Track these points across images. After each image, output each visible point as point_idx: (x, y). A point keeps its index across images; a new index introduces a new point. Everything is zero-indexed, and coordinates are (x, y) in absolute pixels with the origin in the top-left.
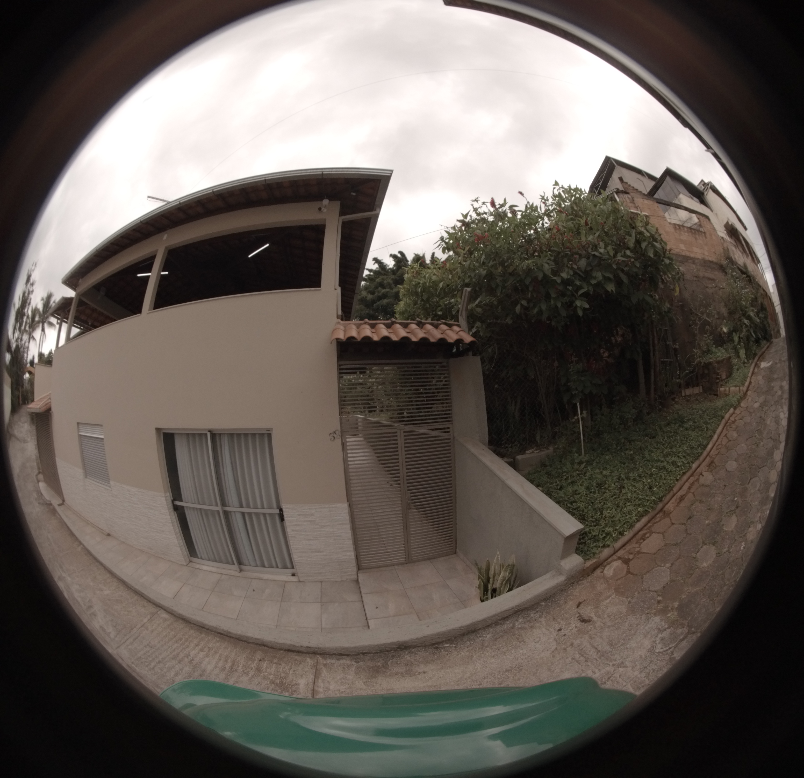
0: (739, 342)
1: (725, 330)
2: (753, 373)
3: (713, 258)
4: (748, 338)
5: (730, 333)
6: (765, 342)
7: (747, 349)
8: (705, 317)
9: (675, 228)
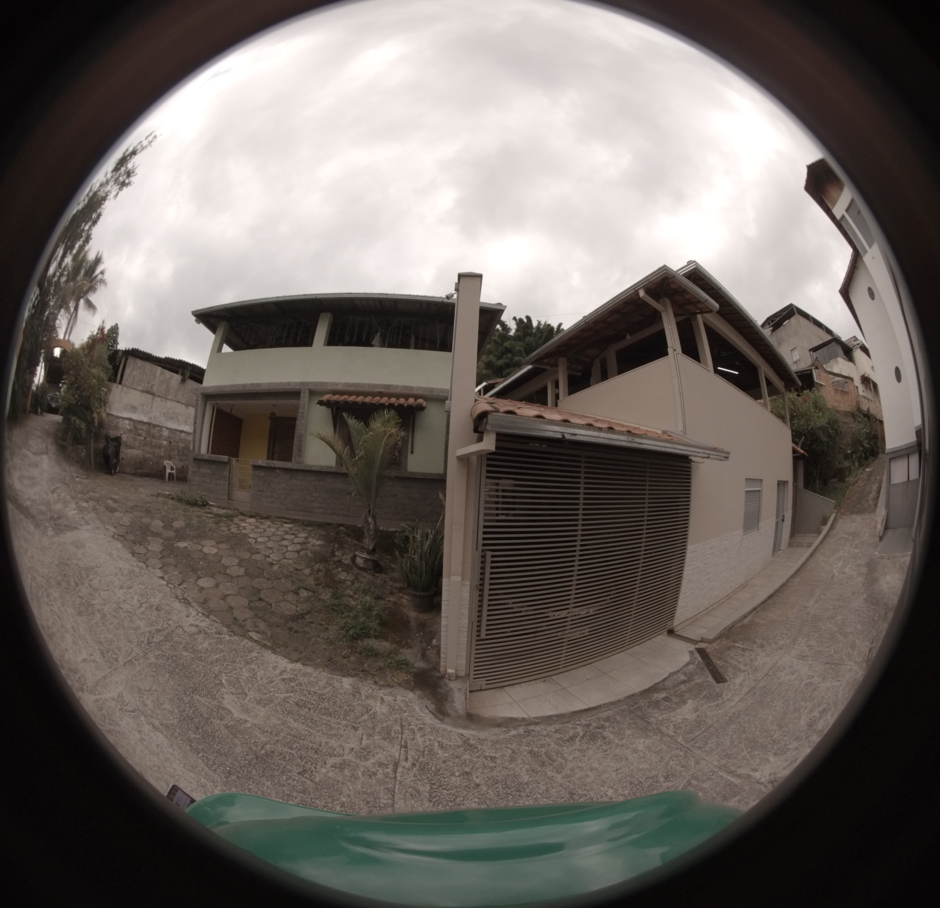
0: (856, 458)
1: (849, 452)
2: (861, 473)
3: (849, 409)
4: (861, 457)
5: (852, 453)
6: (871, 457)
7: (859, 462)
8: (841, 446)
9: (835, 392)
